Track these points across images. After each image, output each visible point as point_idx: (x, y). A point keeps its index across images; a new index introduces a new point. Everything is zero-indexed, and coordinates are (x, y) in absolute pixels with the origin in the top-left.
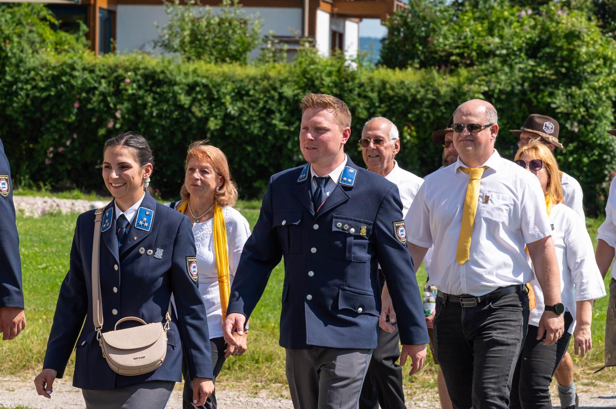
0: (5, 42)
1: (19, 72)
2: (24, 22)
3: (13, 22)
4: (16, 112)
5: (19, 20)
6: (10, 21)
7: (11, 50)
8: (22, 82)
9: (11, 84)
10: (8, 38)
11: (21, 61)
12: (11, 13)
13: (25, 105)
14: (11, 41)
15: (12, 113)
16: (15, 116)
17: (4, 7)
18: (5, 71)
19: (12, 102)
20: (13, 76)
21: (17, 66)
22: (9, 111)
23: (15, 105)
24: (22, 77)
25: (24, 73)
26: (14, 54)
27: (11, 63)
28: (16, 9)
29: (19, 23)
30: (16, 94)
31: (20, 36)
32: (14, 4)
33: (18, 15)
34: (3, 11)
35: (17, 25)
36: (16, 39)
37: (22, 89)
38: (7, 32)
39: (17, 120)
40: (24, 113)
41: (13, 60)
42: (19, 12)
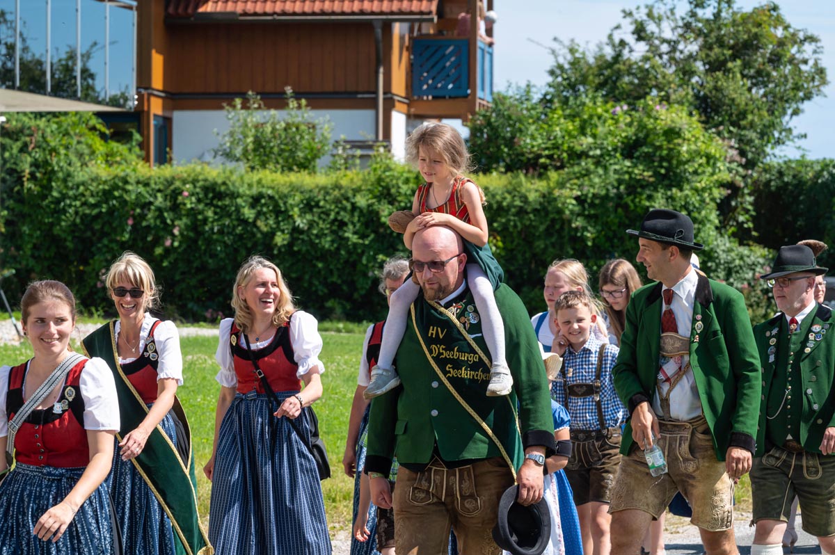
0: (51, 154)
1: (67, 187)
2: (72, 133)
3: (59, 133)
4: (64, 231)
5: (66, 130)
6: (56, 132)
7: (58, 163)
8: (70, 198)
9: (58, 201)
10: (54, 151)
11: (69, 175)
12: (57, 123)
13: (74, 224)
14: (58, 154)
15: (60, 233)
16: (63, 235)
17: (49, 117)
18: (52, 187)
19: (59, 220)
20: (60, 192)
21: (65, 181)
22: (56, 230)
23: (63, 224)
24: (71, 193)
25: (72, 189)
26: (61, 168)
27: (58, 178)
28: (62, 118)
29: (66, 134)
30: (64, 211)
31: (67, 148)
32: (60, 113)
33: (65, 125)
34: (49, 121)
35: (64, 135)
36: (63, 151)
37: (70, 206)
38: (53, 144)
39: (65, 240)
40: (73, 231)
41: (60, 175)
42: (66, 121)
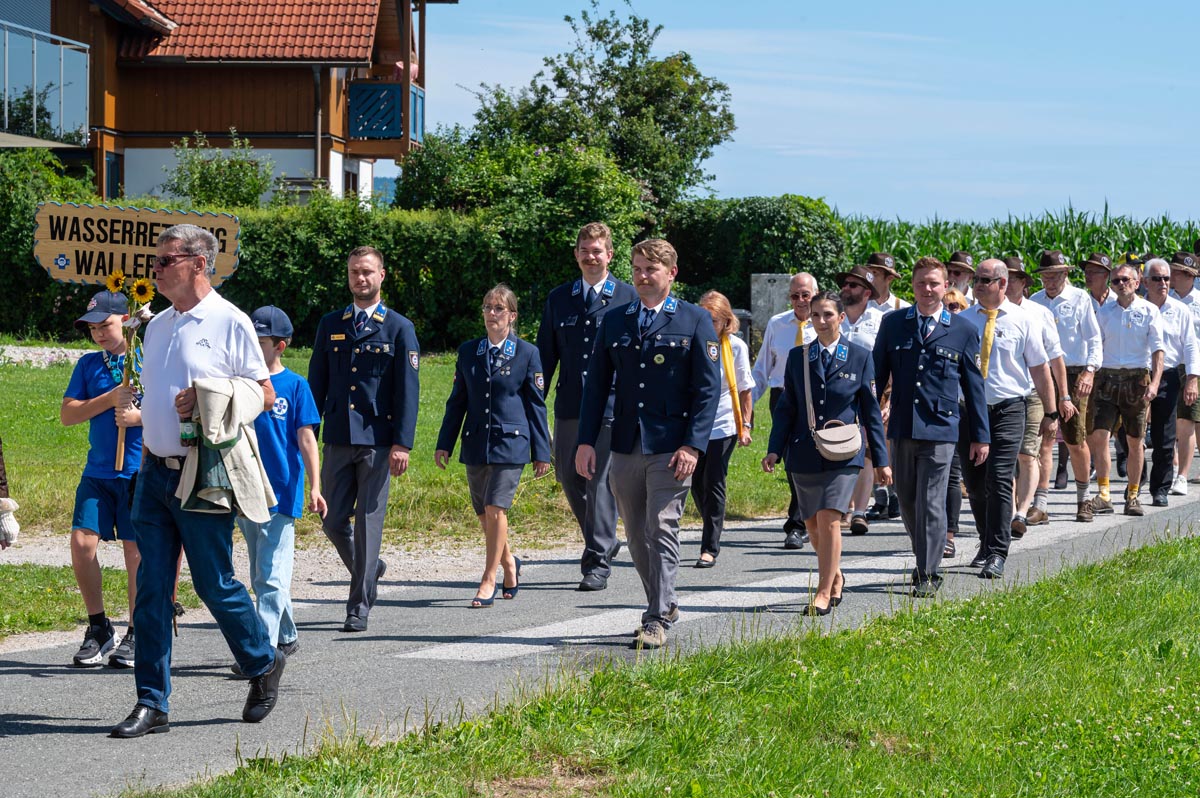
0: (9, 188)
1: (24, 219)
2: (29, 168)
3: (17, 168)
4: (22, 260)
5: (24, 165)
6: (14, 167)
7: (16, 196)
8: (27, 229)
9: (16, 232)
10: (12, 185)
11: (26, 207)
12: (15, 159)
14: (16, 187)
15: (18, 261)
16: (21, 264)
17: (7, 152)
18: (10, 218)
19: (17, 249)
20: (18, 224)
21: (22, 213)
22: (15, 259)
25: (29, 220)
26: (19, 201)
27: (16, 210)
28: (20, 154)
29: (24, 169)
31: (24, 182)
32: (17, 148)
33: (22, 161)
34: (7, 157)
35: (22, 170)
36: (20, 185)
38: (11, 178)
39: (23, 268)
41: (18, 207)
42: (24, 157)
